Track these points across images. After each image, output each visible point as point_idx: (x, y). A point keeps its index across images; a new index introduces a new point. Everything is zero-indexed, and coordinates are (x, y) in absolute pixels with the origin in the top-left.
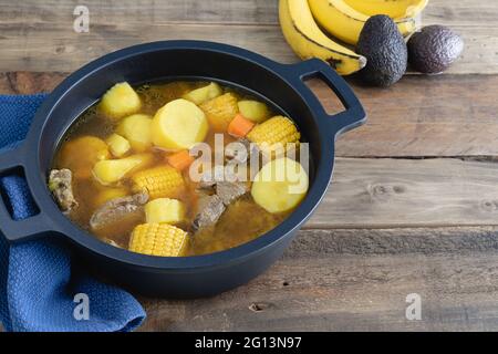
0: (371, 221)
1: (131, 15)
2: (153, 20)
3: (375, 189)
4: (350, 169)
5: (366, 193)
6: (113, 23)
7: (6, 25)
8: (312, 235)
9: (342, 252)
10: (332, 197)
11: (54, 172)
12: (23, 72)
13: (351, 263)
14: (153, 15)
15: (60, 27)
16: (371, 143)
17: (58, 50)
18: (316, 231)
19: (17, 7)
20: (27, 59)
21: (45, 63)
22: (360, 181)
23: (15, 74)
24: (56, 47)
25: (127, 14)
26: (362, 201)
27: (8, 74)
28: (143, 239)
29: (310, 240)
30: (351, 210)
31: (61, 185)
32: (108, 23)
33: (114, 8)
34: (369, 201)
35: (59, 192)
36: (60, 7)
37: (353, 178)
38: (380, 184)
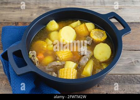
0: (134, 72)
1: (54, 3)
2: (61, 5)
3: (135, 61)
4: (127, 54)
5: (132, 63)
6: (48, 6)
7: (15, 7)
8: (114, 77)
9: (125, 83)
10: (121, 64)
11: (30, 52)
12: (20, 22)
13: (129, 87)
14: (60, 3)
15: (32, 8)
16: (133, 45)
17: (31, 15)
18: (116, 75)
19: (18, 1)
20: (21, 18)
21: (27, 19)
22: (130, 58)
23: (18, 23)
24: (30, 14)
25: (52, 3)
26: (131, 65)
27: (16, 23)
28: (63, 74)
29: (114, 78)
30: (128, 68)
31: (33, 56)
32: (46, 6)
33: (49, 1)
34: (133, 65)
35: (32, 58)
36: (32, 1)
37: (128, 57)
38: (137, 60)
